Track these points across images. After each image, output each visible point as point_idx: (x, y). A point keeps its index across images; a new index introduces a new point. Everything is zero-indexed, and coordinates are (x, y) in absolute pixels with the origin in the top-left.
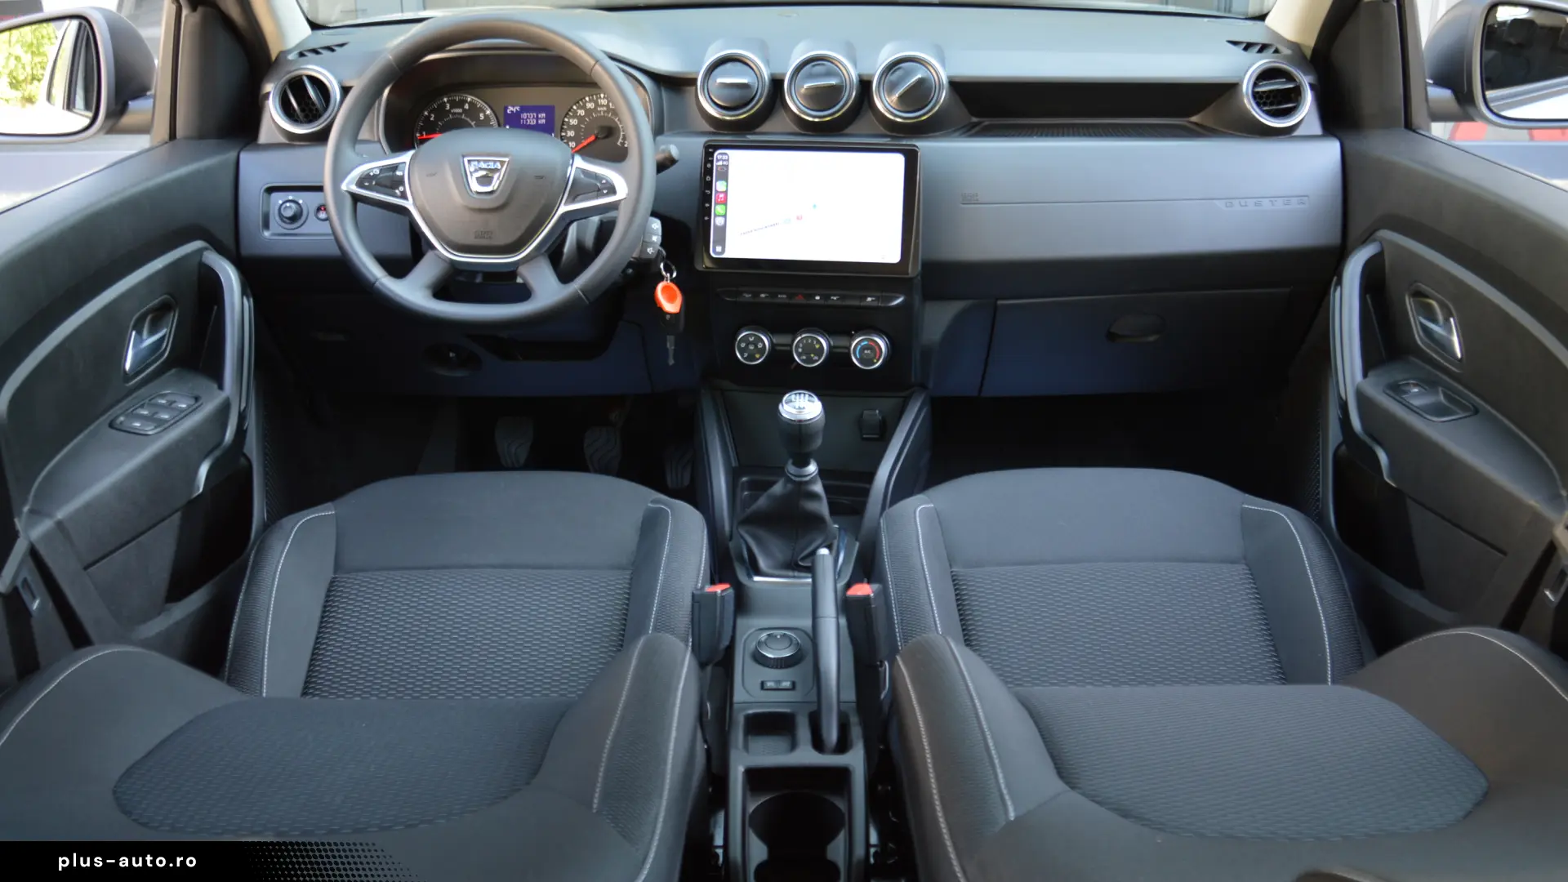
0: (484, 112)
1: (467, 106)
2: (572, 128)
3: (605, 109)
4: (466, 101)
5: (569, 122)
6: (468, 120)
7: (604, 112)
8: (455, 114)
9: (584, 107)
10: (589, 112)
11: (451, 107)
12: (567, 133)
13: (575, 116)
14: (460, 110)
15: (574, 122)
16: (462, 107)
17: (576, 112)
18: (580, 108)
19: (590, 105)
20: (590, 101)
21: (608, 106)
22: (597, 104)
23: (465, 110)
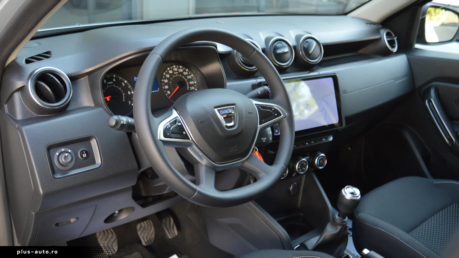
0: (124, 82)
1: (114, 80)
2: (166, 84)
3: (177, 73)
4: (113, 77)
5: (164, 82)
6: (117, 87)
7: (178, 74)
8: (109, 85)
9: (168, 73)
10: (171, 75)
11: (107, 82)
12: (165, 87)
13: (166, 78)
14: (112, 83)
15: (166, 81)
16: (112, 81)
17: (165, 76)
18: (166, 73)
19: (171, 72)
20: (170, 69)
21: (178, 71)
22: (173, 71)
23: (114, 82)
